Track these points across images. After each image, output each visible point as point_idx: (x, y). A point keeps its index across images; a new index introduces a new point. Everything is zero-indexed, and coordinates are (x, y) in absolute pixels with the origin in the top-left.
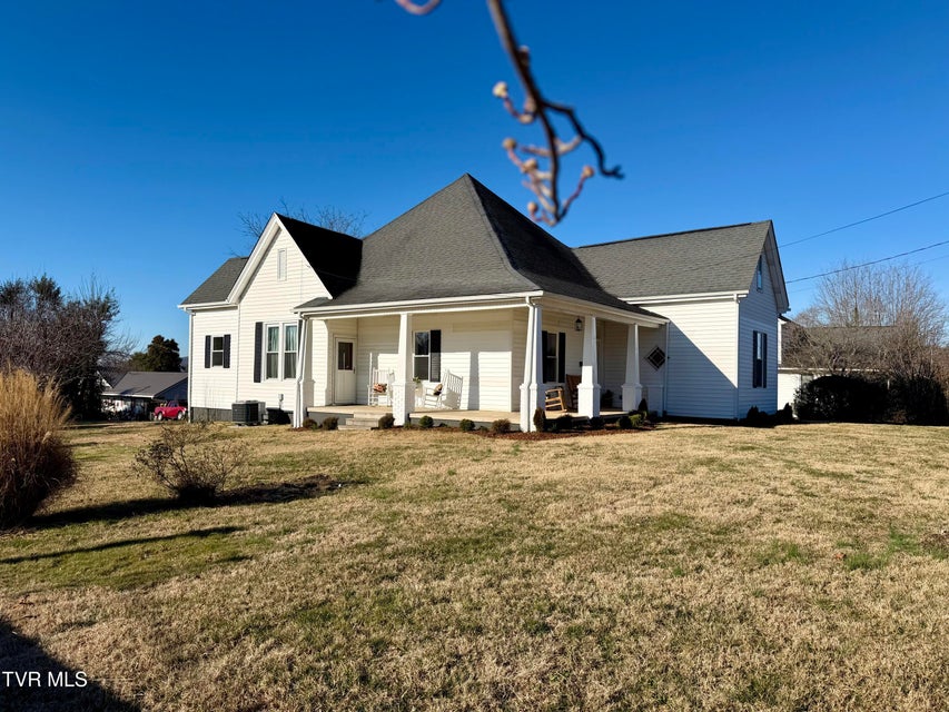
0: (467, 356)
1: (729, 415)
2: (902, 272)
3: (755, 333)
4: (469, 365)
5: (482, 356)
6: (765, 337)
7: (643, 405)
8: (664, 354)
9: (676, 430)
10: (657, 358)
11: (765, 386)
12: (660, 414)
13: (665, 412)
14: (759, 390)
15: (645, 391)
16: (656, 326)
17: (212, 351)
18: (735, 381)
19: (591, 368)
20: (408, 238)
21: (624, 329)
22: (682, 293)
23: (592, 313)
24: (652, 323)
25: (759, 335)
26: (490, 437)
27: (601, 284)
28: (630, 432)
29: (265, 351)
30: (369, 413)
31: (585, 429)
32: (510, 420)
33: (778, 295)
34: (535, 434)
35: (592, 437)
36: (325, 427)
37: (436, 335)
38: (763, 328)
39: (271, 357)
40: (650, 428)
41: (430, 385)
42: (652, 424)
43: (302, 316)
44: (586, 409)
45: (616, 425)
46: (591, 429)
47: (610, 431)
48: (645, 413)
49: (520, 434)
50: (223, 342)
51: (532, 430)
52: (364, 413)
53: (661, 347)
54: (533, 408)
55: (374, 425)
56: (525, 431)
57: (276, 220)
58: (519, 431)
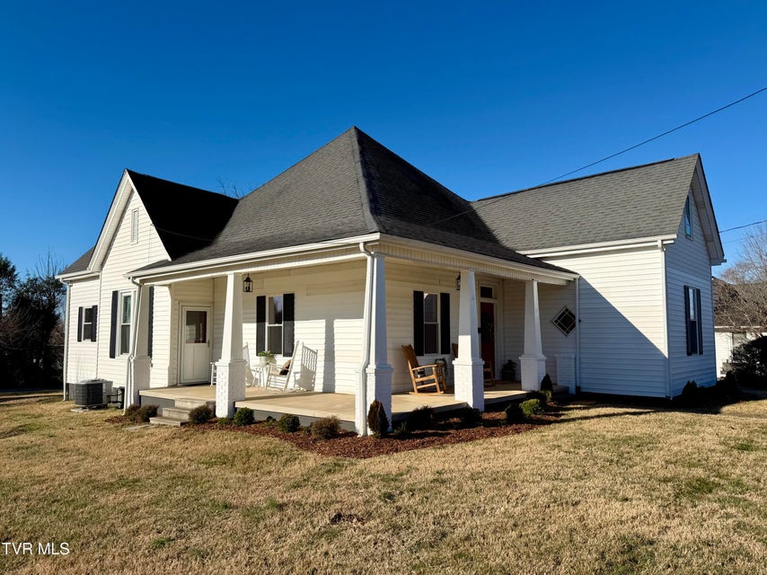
0: (322, 324)
1: (659, 392)
3: (686, 289)
4: (324, 336)
5: (338, 323)
6: (698, 293)
7: (547, 383)
8: (574, 317)
9: (586, 424)
10: (566, 322)
11: (701, 353)
12: (573, 390)
13: (578, 388)
14: (694, 357)
15: (551, 363)
16: (563, 283)
17: (84, 323)
18: (665, 352)
19: (469, 337)
20: (280, 192)
21: (520, 286)
23: (472, 267)
24: (556, 279)
25: (691, 291)
26: (305, 446)
27: (499, 237)
28: (518, 431)
29: (119, 323)
30: (191, 400)
31: (451, 426)
32: (342, 417)
33: (710, 244)
34: (370, 443)
35: (450, 449)
36: (139, 418)
37: (289, 299)
38: (695, 282)
39: (125, 329)
40: (549, 423)
41: (281, 361)
42: (557, 409)
43: (137, 280)
44: (464, 392)
45: (502, 415)
46: (459, 427)
47: (489, 430)
48: (549, 395)
49: (349, 439)
50: (91, 314)
51: (370, 432)
52: (186, 400)
53: (570, 308)
54: (371, 399)
55: (186, 417)
56: (361, 433)
57: (127, 177)
58: (354, 434)
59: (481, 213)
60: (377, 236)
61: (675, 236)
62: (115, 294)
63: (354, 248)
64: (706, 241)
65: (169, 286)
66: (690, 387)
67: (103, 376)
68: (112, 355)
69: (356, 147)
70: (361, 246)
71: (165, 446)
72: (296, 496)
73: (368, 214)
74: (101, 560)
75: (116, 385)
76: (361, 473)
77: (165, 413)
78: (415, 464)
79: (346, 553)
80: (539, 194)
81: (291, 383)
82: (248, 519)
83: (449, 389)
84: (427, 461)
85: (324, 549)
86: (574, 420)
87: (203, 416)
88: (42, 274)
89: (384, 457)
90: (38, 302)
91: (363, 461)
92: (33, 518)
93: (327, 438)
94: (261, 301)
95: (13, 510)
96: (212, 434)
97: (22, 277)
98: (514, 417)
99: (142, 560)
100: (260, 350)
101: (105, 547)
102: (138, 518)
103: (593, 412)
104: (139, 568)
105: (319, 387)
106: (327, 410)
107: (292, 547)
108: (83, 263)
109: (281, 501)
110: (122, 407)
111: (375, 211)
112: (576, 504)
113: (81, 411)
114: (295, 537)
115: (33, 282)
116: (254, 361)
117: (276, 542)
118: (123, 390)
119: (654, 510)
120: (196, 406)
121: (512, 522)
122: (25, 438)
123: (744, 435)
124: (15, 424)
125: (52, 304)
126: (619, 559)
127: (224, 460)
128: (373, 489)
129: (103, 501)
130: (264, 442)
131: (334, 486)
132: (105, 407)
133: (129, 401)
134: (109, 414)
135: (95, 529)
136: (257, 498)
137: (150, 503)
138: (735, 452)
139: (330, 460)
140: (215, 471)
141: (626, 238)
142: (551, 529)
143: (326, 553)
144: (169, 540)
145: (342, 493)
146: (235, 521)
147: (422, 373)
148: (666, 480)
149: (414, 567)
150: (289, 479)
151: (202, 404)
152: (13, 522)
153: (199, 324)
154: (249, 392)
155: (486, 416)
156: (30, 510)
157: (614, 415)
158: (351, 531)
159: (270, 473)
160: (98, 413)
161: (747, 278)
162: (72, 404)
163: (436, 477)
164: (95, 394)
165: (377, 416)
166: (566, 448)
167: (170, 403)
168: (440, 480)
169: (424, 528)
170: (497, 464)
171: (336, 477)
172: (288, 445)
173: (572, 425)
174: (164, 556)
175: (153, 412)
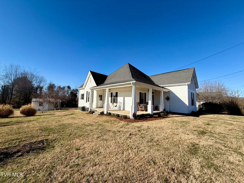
1: (186, 112)
2: (217, 82)
3: (191, 93)
4: (123, 100)
5: (126, 98)
6: (193, 94)
7: (164, 110)
9: (173, 118)
10: (168, 99)
12: (169, 111)
14: (193, 106)
15: (165, 106)
16: (167, 91)
17: (82, 97)
18: (188, 105)
19: (151, 101)
20: (115, 74)
21: (160, 92)
22: (173, 84)
23: (151, 88)
24: (166, 91)
26: (121, 120)
27: (155, 83)
28: (160, 119)
29: (88, 97)
30: (100, 110)
31: (148, 117)
32: (127, 115)
33: (196, 85)
34: (133, 120)
35: (148, 122)
36: (91, 113)
37: (117, 93)
38: (193, 92)
39: (89, 98)
40: (166, 117)
41: (115, 104)
42: (167, 115)
43: (91, 89)
44: (150, 111)
45: (157, 116)
46: (150, 118)
47: (155, 118)
48: (165, 112)
49: (129, 119)
50: (83, 95)
51: (133, 118)
52: (99, 110)
53: (169, 96)
54: (133, 112)
55: (99, 113)
56: (131, 118)
57: (90, 72)
58: (130, 118)
59: (151, 78)
60: (135, 82)
61: (190, 83)
62: (87, 92)
63: (130, 84)
64: (195, 84)
65: (96, 90)
66: (193, 112)
67: (85, 106)
68: (86, 102)
69: (129, 66)
70: (132, 83)
71: (96, 119)
72: (122, 129)
73: (132, 78)
74: (88, 140)
75: (87, 107)
76: (133, 126)
77: (96, 112)
78: (143, 125)
79: (134, 142)
80: (162, 75)
81: (117, 108)
82: (113, 133)
83: (146, 110)
84: (145, 124)
85: (130, 141)
86: (171, 117)
87: (102, 113)
88: (75, 88)
89: (136, 123)
90: (74, 93)
91: (133, 123)
92: (75, 131)
93: (125, 119)
94: (112, 93)
95: (72, 129)
96: (104, 117)
97: (72, 89)
98: (159, 116)
99: (95, 140)
100: (111, 102)
101: (88, 137)
102: (94, 132)
103: (174, 116)
104: (95, 142)
105: (122, 109)
106: (124, 113)
107: (123, 140)
108: (82, 86)
109: (119, 130)
110: (88, 111)
111: (133, 77)
112: (178, 134)
113: (81, 111)
114: (123, 138)
115: (73, 90)
116: (111, 104)
117: (120, 139)
118: (88, 108)
119: (195, 137)
120: (101, 111)
121: (166, 138)
122: (73, 116)
123: (207, 122)
124: (71, 113)
125: (76, 93)
126: (193, 148)
127: (107, 122)
128: (136, 129)
129: (87, 128)
130: (113, 119)
131: (128, 128)
132: (85, 111)
133: (89, 110)
134: (86, 112)
135: (86, 134)
136: (114, 129)
137: (95, 129)
138: (207, 125)
139: (126, 123)
140: (106, 123)
141: (180, 83)
142: (175, 140)
143: (130, 142)
144: (100, 137)
145: (130, 130)
146: (111, 134)
147: (141, 107)
148: (195, 131)
149: (149, 146)
150: (120, 126)
151: (102, 111)
152: (72, 131)
153: (101, 97)
154: (110, 109)
155: (154, 116)
156: (75, 129)
157: (178, 116)
158: (134, 137)
159: (116, 125)
160: (84, 112)
161: (201, 91)
162: (80, 110)
163: (148, 127)
164: (83, 109)
165: (134, 115)
166: (171, 123)
167: (96, 111)
168: (148, 128)
169: (148, 138)
170: (159, 125)
171: (128, 126)
172: (118, 120)
173: (170, 118)
174: (99, 140)
175: (93, 112)
